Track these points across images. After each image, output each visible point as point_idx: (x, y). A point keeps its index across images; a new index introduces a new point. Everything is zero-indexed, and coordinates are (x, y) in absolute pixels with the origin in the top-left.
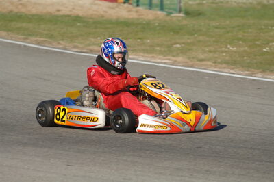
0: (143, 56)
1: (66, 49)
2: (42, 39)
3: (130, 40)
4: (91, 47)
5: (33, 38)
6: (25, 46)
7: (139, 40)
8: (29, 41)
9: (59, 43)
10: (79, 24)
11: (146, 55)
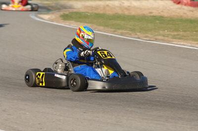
0: (191, 43)
1: (139, 38)
2: (126, 31)
3: (188, 32)
4: (157, 37)
5: (120, 31)
6: (111, 36)
7: (194, 32)
8: (116, 33)
9: (136, 34)
10: (158, 22)
11: (193, 42)
